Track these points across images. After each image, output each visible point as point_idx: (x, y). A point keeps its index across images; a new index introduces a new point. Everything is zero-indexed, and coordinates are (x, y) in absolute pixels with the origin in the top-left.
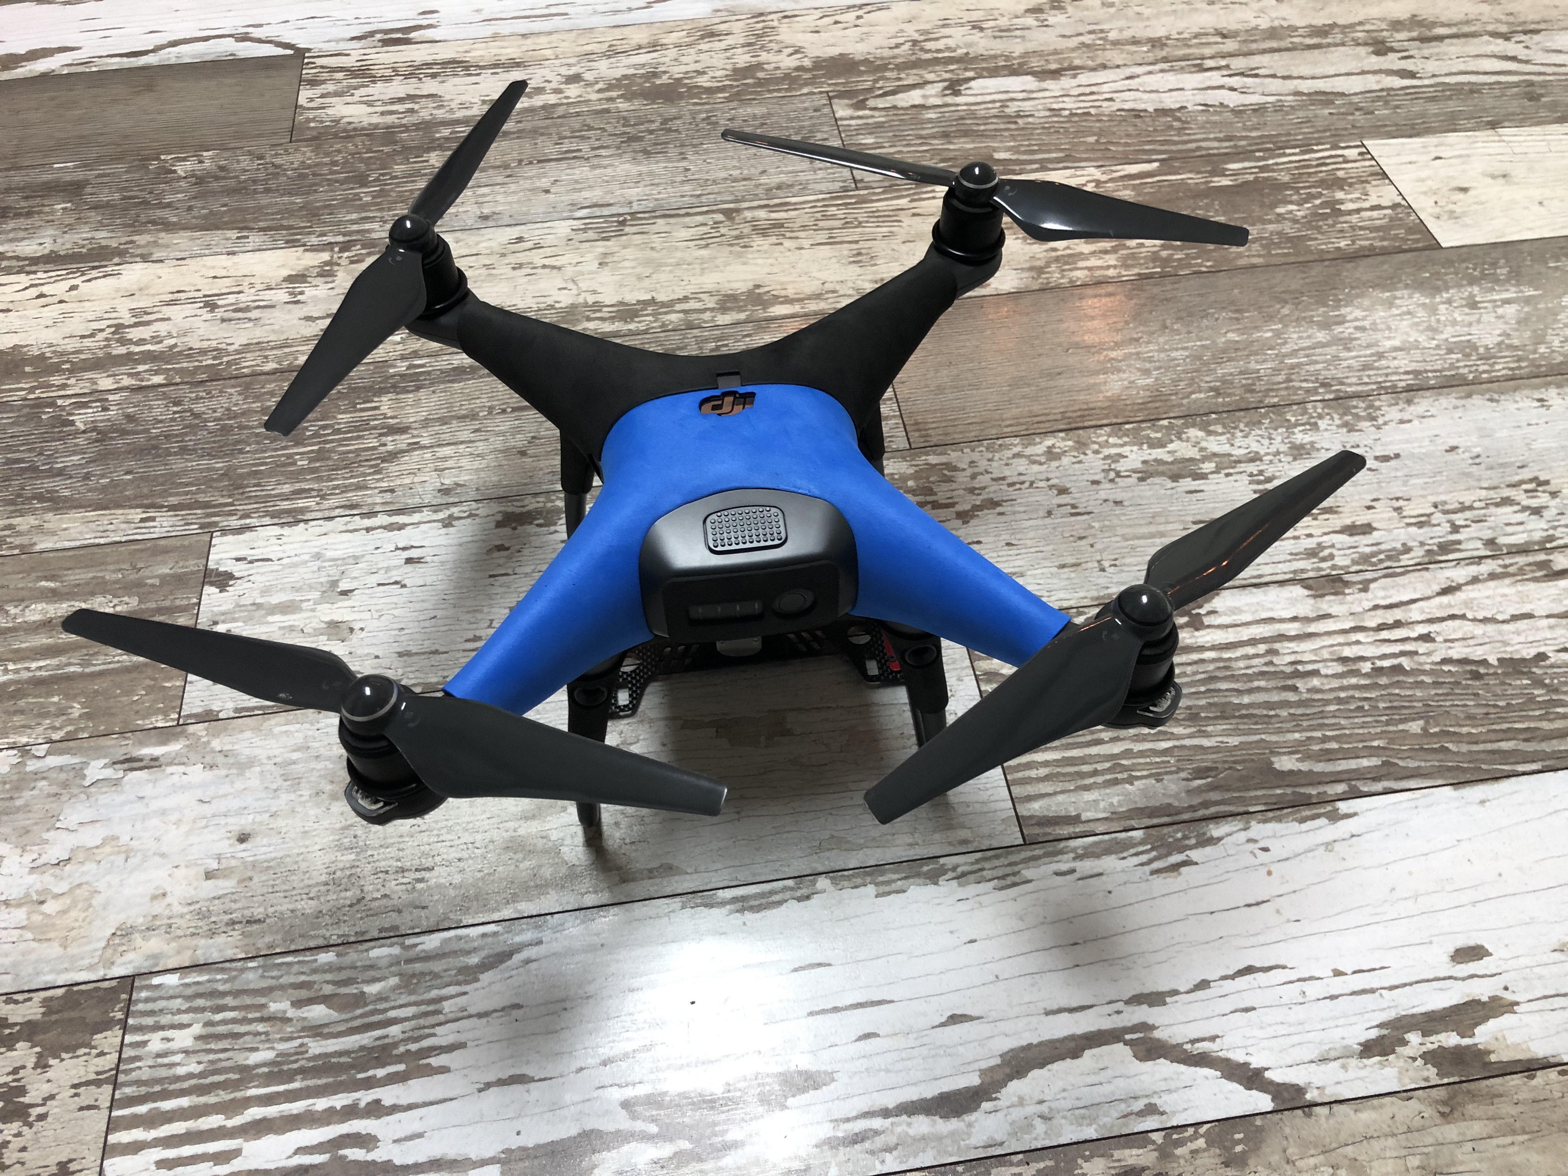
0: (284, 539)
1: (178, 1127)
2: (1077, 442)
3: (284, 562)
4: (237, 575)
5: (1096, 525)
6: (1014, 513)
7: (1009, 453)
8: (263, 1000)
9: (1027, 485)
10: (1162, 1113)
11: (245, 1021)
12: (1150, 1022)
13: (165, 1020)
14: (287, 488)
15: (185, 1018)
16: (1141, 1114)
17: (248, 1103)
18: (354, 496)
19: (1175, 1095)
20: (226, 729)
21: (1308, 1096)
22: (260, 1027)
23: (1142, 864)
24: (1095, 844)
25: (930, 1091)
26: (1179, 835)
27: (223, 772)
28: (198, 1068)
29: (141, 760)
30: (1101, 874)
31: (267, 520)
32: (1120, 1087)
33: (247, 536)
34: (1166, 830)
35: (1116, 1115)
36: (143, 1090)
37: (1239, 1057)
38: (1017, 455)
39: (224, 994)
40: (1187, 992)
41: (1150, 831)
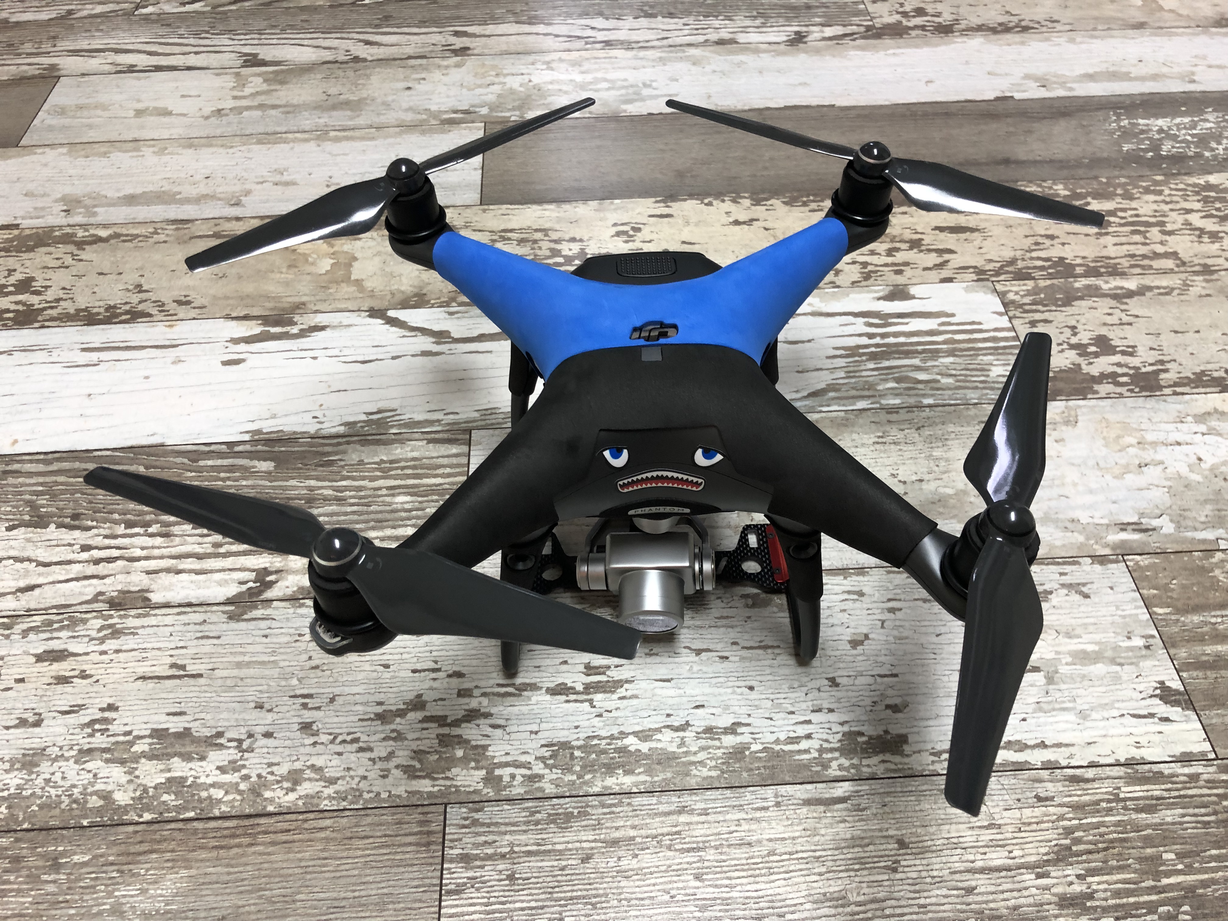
0: (1132, 740)
1: (978, 336)
3: (1116, 713)
4: (1157, 701)
8: (958, 384)
10: (446, 312)
12: (434, 345)
16: (457, 312)
18: (1081, 795)
19: (437, 318)
21: (368, 314)
23: (400, 415)
24: (425, 427)
26: (366, 428)
28: (981, 357)
29: (1134, 530)
30: (430, 412)
32: (463, 322)
33: (1176, 750)
34: (374, 432)
36: (1008, 351)
37: (394, 329)
40: (407, 355)
41: (384, 432)
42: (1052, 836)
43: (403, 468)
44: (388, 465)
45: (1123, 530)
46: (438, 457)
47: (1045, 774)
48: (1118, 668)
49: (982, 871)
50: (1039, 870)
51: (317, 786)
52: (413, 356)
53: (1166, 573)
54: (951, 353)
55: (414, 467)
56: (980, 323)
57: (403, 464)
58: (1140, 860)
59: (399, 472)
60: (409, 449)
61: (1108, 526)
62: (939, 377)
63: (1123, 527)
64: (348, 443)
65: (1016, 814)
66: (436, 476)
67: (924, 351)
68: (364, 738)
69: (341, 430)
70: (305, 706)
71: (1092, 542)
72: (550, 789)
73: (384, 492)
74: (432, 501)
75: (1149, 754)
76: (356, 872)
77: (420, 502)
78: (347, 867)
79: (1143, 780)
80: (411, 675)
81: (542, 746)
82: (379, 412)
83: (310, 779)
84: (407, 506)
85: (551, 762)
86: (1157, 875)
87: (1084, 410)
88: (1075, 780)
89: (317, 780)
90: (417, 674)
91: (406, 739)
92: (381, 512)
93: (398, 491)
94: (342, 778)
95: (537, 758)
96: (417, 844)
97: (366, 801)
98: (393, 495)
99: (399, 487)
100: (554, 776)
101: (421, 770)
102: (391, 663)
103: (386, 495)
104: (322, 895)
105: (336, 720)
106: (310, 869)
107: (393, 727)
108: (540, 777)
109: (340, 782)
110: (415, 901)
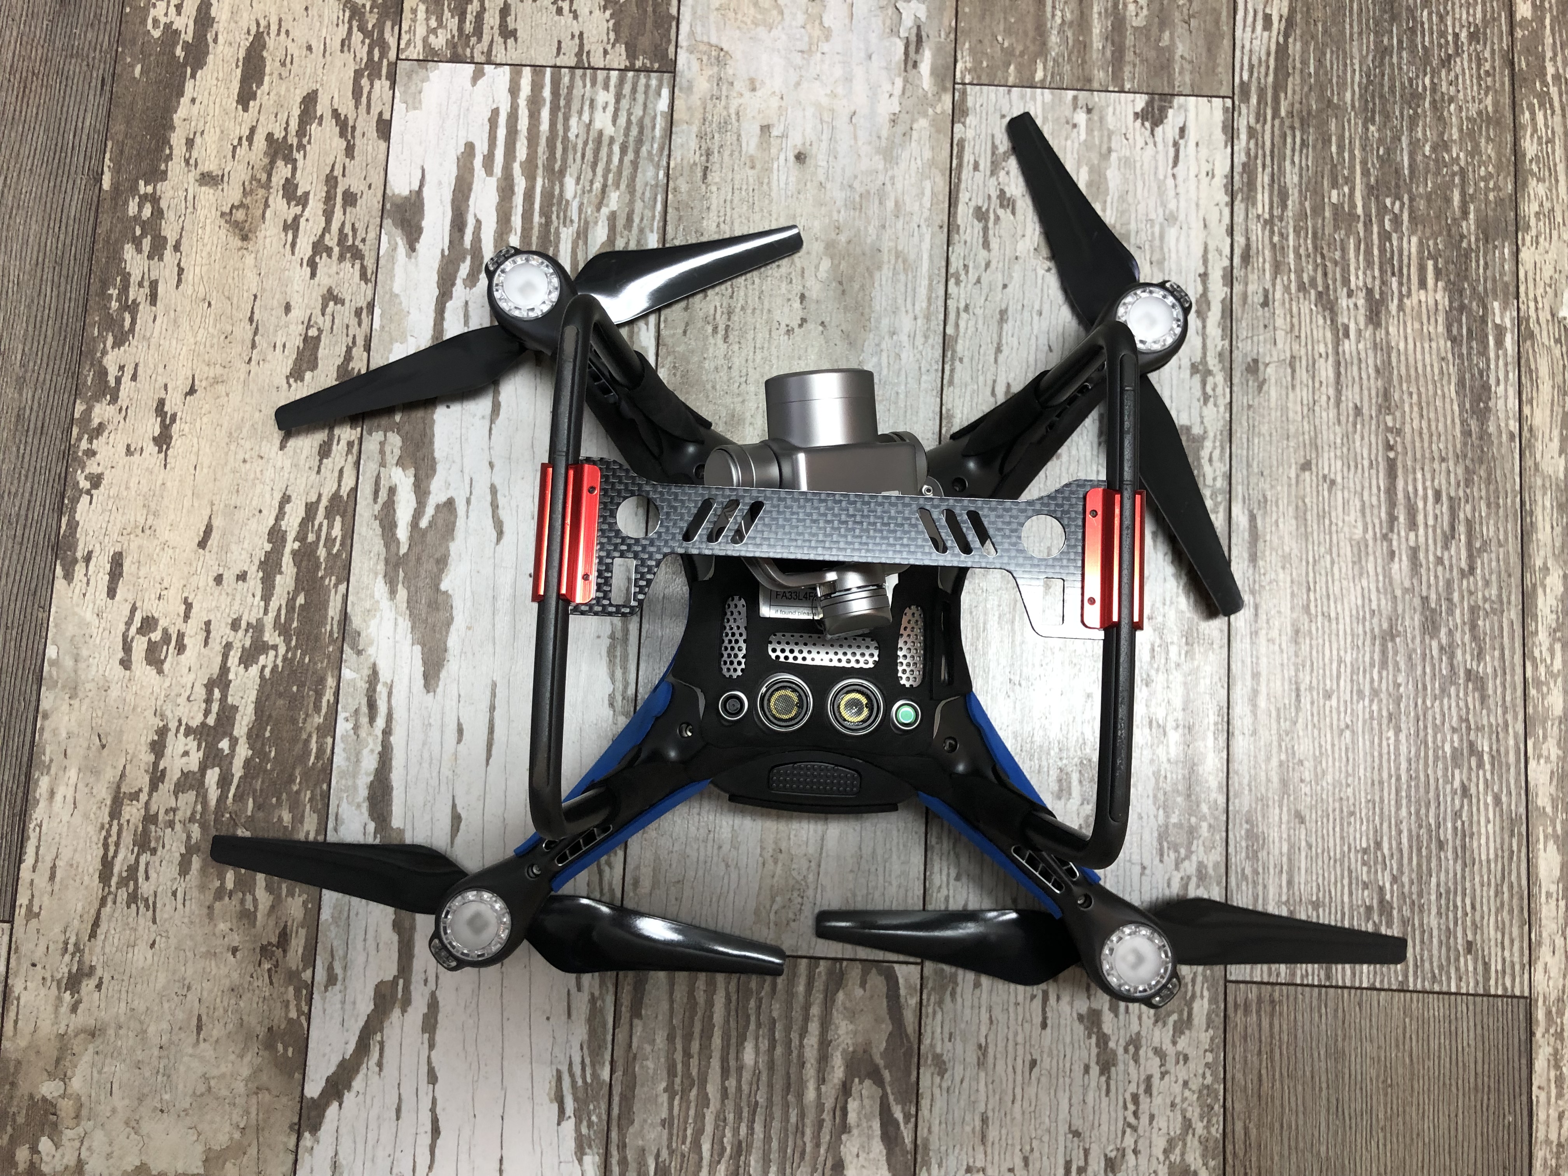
0: (1205, 180)
1: (523, 123)
3: (1170, 181)
4: (1159, 130)
6: (1085, 1088)
7: (1194, 1113)
8: (623, 186)
9: (1131, 1119)
10: (326, 990)
11: (607, 170)
12: (410, 1009)
13: (625, 103)
14: (1292, 178)
15: (622, 120)
16: (330, 968)
17: (531, 178)
18: (1264, 259)
19: (339, 1006)
20: (938, 131)
21: (307, 1135)
22: (597, 185)
23: (571, 1064)
24: (604, 1025)
25: (396, 777)
26: (594, 1118)
27: (884, 133)
28: (572, 135)
29: (917, 51)
30: (569, 1015)
31: (1240, 158)
32: (358, 957)
33: (1219, 137)
34: (604, 1106)
35: (335, 944)
36: (563, 92)
37: (358, 1083)
38: (1187, 1125)
39: (637, 152)
40: (429, 1057)
41: (606, 1089)
42: (1307, 306)
43: (687, 1055)
44: (678, 1080)
45: (915, 65)
46: (672, 1001)
47: (1238, 288)
48: (1114, 155)
49: (1339, 392)
50: (1340, 333)
51: (1193, 1143)
52: (432, 1046)
53: (986, 42)
54: (556, 175)
55: (688, 1037)
56: (495, 112)
57: (679, 1056)
58: (1336, 228)
60: (648, 1048)
61: (906, 81)
62: (605, 211)
63: (910, 63)
64: (622, 1147)
65: (1280, 334)
66: (710, 1004)
67: (546, 213)
68: (1132, 1088)
69: (591, 1160)
71: (930, 111)
72: (1216, 856)
73: (732, 1083)
74: (759, 1007)
75: (1222, 168)
76: (1300, 1088)
77: (759, 1025)
78: (1293, 1099)
79: (1251, 185)
80: (1049, 1029)
81: (1161, 861)
82: (560, 1100)
83: (1183, 1154)
84: (764, 1045)
85: (1183, 851)
86: (1354, 217)
87: (699, 29)
88: (1246, 258)
89: (1185, 1145)
90: (1049, 1022)
91: (1138, 1033)
92: (770, 1086)
93: (732, 1063)
94: (1183, 1112)
95: (1177, 868)
96: (1272, 1015)
97: (1215, 1080)
98: (740, 1069)
99: (724, 1060)
100: (1201, 849)
101: (1181, 1013)
102: (1028, 1058)
103: (739, 1081)
104: (1323, 1125)
105: (1104, 1127)
106: (1293, 1144)
107: (1120, 1051)
108: (1201, 866)
109: (1188, 1115)
110: (1336, 1017)
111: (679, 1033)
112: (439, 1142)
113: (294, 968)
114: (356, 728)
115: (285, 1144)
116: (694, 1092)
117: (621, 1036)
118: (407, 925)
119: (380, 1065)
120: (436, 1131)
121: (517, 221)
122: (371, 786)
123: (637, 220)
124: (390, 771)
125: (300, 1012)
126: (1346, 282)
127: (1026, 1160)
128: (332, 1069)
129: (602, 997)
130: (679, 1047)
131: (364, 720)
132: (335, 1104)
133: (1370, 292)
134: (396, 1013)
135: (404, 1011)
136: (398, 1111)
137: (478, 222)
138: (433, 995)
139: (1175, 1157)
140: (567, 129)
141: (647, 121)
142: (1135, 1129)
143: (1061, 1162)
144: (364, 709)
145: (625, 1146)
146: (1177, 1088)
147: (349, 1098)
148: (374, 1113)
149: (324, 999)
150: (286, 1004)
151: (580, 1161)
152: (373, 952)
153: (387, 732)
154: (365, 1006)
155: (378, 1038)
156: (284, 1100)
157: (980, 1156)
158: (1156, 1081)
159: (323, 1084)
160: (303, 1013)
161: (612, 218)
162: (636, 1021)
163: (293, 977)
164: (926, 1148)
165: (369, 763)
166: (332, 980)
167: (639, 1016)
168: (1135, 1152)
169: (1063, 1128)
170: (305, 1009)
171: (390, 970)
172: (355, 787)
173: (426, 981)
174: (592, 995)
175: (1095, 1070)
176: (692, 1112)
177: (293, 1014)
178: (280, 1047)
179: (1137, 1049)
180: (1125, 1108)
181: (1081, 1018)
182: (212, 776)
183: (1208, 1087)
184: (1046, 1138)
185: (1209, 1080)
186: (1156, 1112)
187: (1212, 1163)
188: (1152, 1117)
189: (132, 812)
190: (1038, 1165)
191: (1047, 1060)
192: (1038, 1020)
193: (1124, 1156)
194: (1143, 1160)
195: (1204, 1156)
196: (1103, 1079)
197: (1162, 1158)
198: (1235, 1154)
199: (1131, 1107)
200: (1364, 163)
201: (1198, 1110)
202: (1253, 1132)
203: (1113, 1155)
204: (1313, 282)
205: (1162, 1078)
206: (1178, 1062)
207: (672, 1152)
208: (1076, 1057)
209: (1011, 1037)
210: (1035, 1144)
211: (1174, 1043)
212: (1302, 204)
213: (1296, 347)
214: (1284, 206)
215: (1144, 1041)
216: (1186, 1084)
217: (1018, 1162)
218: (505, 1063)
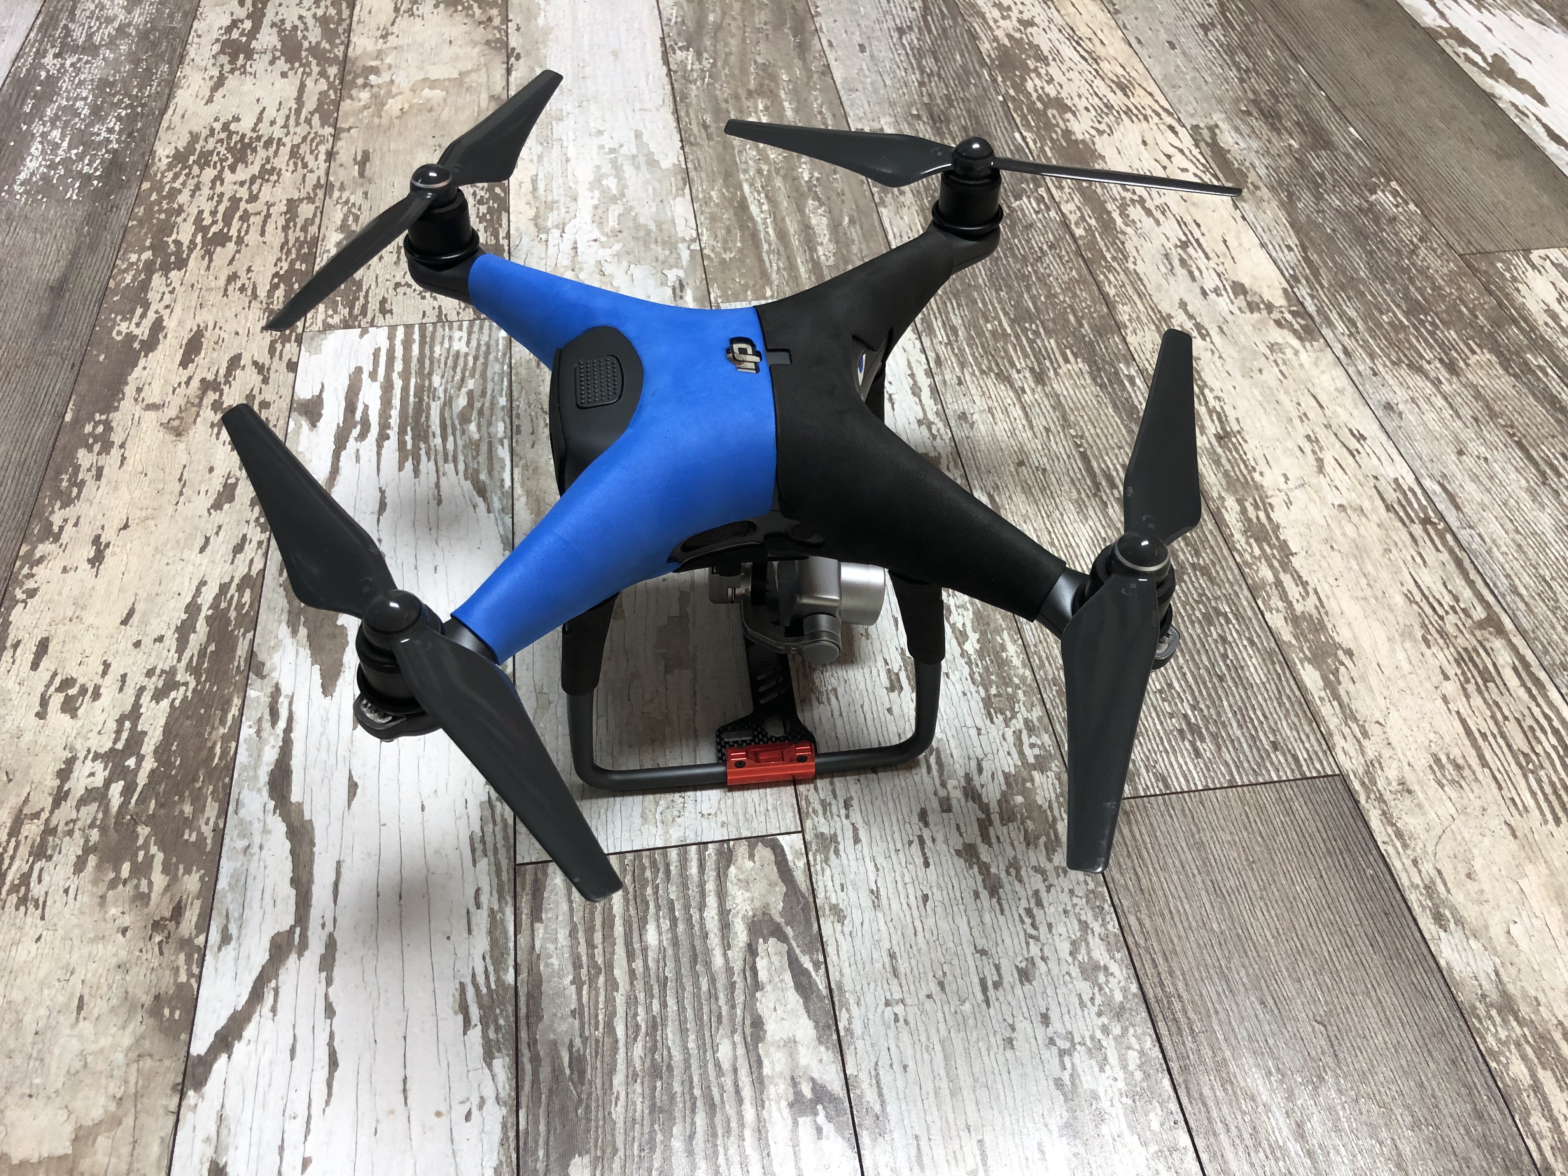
1: (399, 352)
2: (1122, 1007)
5: (967, 1007)
6: (980, 912)
7: (1088, 916)
8: (477, 376)
9: (1031, 931)
10: (219, 949)
11: (464, 370)
12: (306, 953)
13: (475, 336)
15: (474, 344)
16: (225, 930)
17: (406, 380)
18: (952, 362)
19: (231, 963)
21: (191, 1093)
22: (458, 377)
23: (474, 975)
24: (505, 932)
25: (296, 763)
26: (501, 1022)
28: (436, 355)
30: (470, 931)
32: (253, 915)
34: (510, 1009)
35: (231, 907)
36: (428, 334)
37: (249, 1032)
38: (1084, 926)
39: (486, 358)
40: (326, 995)
41: (511, 992)
42: (990, 381)
43: (591, 945)
44: (584, 971)
45: (681, 297)
46: (571, 902)
49: (1030, 422)
50: (1019, 392)
51: (1095, 942)
52: (329, 982)
53: (729, 282)
54: (425, 376)
55: (590, 931)
56: (378, 350)
57: (582, 949)
58: (997, 341)
59: (599, 952)
60: (550, 947)
62: (464, 390)
64: (533, 1043)
65: (977, 398)
67: (419, 396)
68: (1024, 904)
69: (501, 1064)
70: (997, 985)
72: (1037, 712)
73: (638, 965)
74: (656, 893)
76: (1175, 877)
77: (658, 907)
78: (1172, 888)
80: (932, 867)
81: (992, 722)
82: (464, 1009)
83: (1088, 954)
84: (666, 924)
85: (1008, 713)
86: (1007, 335)
89: (1088, 944)
90: (931, 861)
91: (1015, 857)
92: (677, 960)
93: (637, 946)
94: (1078, 916)
95: (1007, 726)
96: (1129, 823)
97: (1097, 884)
98: (645, 950)
99: (628, 944)
100: (1023, 709)
101: (1048, 835)
102: (919, 894)
103: (645, 961)
104: (1208, 906)
105: (1008, 941)
106: (1186, 925)
107: (1003, 875)
108: (1026, 721)
109: (1083, 918)
110: (1185, 816)
111: (581, 928)
112: (337, 1074)
113: (187, 936)
114: (258, 732)
115: (166, 1107)
116: (602, 979)
117: (523, 940)
118: (304, 879)
119: (274, 1010)
120: (333, 1064)
121: (396, 402)
122: (272, 773)
123: (489, 392)
124: (290, 758)
125: (190, 975)
126: (1013, 365)
127: (941, 985)
128: (223, 1022)
129: (501, 910)
130: (582, 940)
131: (266, 725)
132: (224, 1057)
133: (1032, 370)
134: (293, 957)
135: (300, 955)
136: (293, 1051)
137: (366, 407)
138: (331, 936)
139: (1082, 956)
140: (432, 351)
141: (492, 342)
142: (1037, 939)
143: (976, 980)
144: (267, 717)
145: (536, 1041)
146: (1065, 897)
147: (239, 1047)
148: (265, 1061)
149: (216, 959)
150: (176, 970)
151: (490, 1066)
152: (269, 908)
153: (288, 730)
154: (260, 956)
155: (273, 984)
156: (167, 1063)
157: (895, 988)
158: (1043, 894)
159: (212, 1038)
160: (193, 975)
161: (470, 394)
162: (537, 925)
163: (186, 944)
164: (840, 988)
165: (270, 755)
166: (226, 938)
167: (540, 920)
168: (1043, 958)
169: (969, 950)
170: (196, 971)
171: (286, 920)
172: (256, 777)
173: (323, 926)
174: (492, 910)
175: (984, 894)
176: (602, 998)
177: (183, 978)
178: (167, 1012)
179: (1018, 871)
180: (1022, 922)
181: (958, 853)
182: (117, 788)
183: (1093, 892)
184: (955, 962)
185: (1091, 886)
186: (1053, 921)
187: (1118, 956)
188: (1050, 926)
189: (32, 830)
190: (954, 987)
191: (938, 895)
192: (919, 861)
193: (1034, 964)
194: (1052, 964)
195: (1109, 951)
196: (994, 900)
197: (1070, 959)
198: (1137, 945)
199: (1028, 921)
200: (1003, 309)
201: (1090, 914)
202: (1147, 922)
203: (1023, 965)
204: (990, 369)
205: (1048, 891)
206: (1058, 876)
207: (585, 1040)
208: (964, 886)
209: (899, 879)
210: (946, 968)
211: (1050, 860)
212: (968, 333)
213: (990, 403)
214: (957, 336)
215: (1022, 863)
216: (1071, 892)
217: (934, 988)
218: (406, 985)
